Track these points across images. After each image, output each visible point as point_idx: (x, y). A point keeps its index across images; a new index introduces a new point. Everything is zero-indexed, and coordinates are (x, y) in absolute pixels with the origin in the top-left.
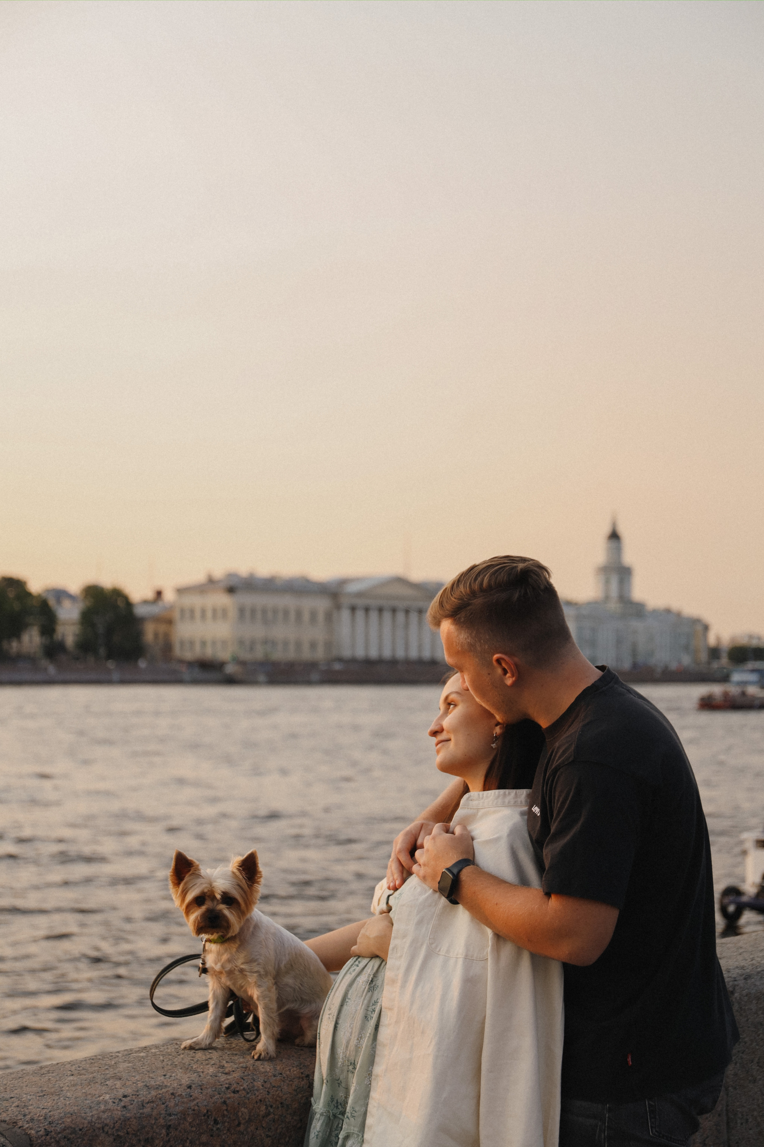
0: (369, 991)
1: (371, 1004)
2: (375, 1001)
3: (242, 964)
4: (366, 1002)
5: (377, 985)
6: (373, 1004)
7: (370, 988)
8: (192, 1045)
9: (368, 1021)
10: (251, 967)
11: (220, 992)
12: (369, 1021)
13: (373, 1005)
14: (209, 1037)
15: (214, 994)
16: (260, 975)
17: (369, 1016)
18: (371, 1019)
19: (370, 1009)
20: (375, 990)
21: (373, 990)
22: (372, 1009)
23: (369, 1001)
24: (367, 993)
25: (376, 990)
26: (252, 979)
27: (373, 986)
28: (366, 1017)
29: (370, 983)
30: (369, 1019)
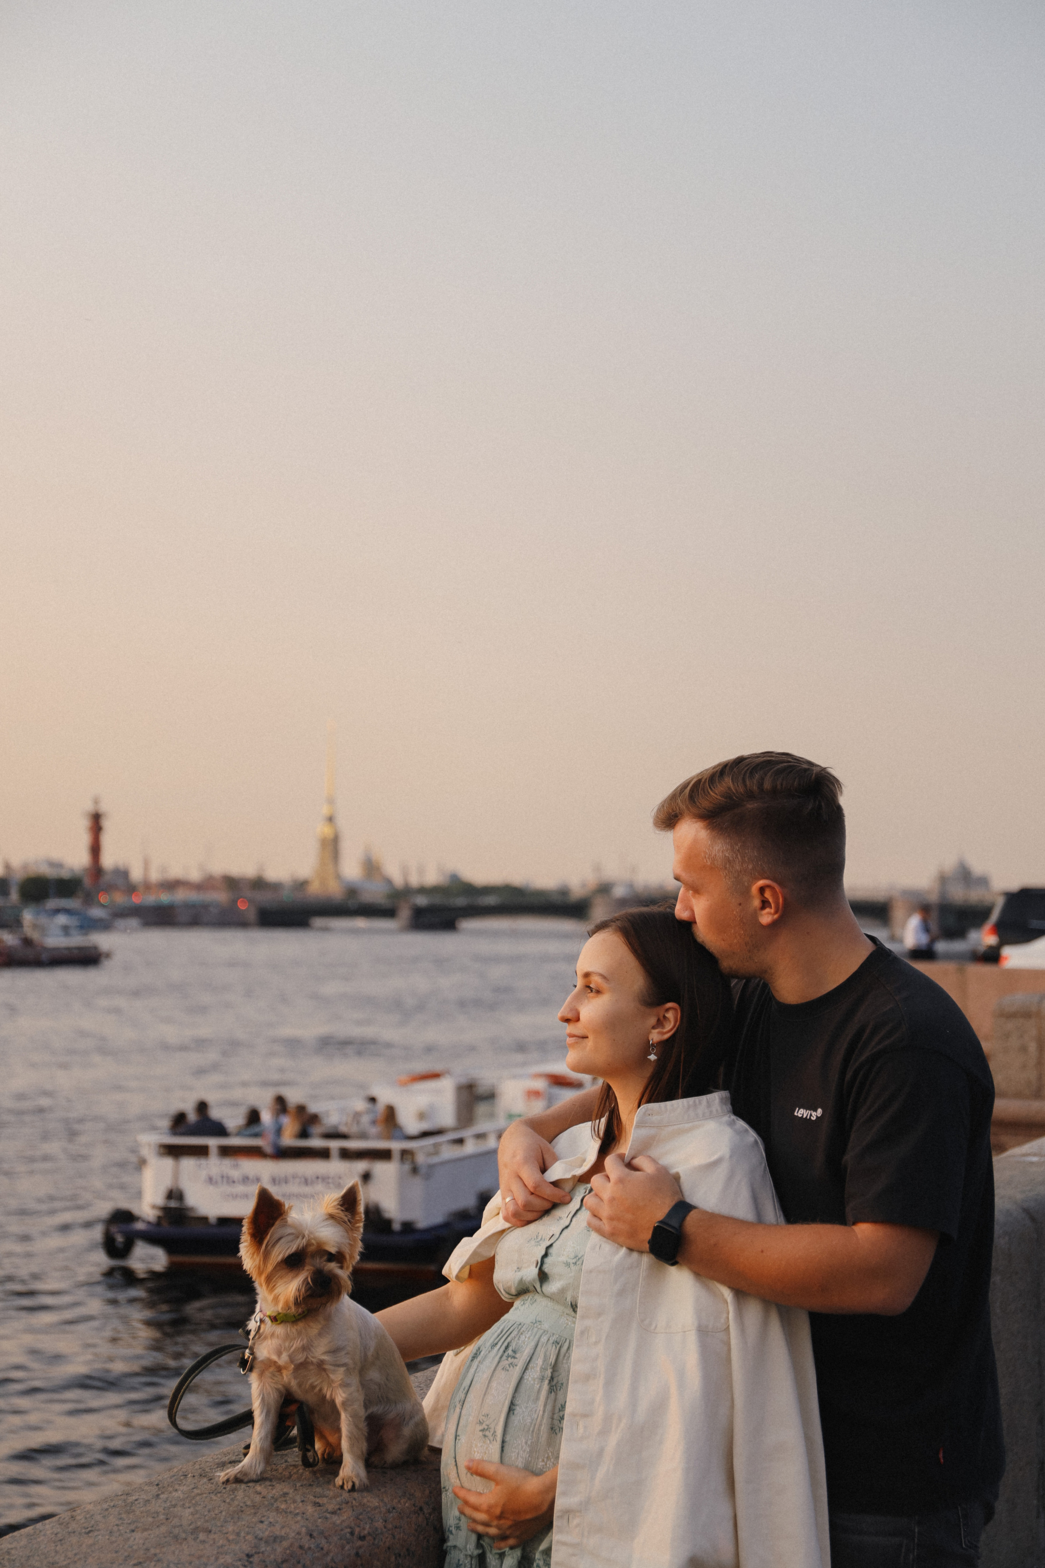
0: (551, 1392)
1: (557, 1410)
2: (561, 1405)
3: (325, 1353)
4: (549, 1407)
5: (560, 1382)
6: (560, 1409)
7: (552, 1388)
8: (238, 1476)
9: (556, 1433)
10: (336, 1357)
11: (273, 1398)
12: (558, 1434)
13: (560, 1411)
14: (260, 1463)
15: (263, 1400)
16: (348, 1369)
17: (557, 1427)
18: (559, 1431)
19: (556, 1416)
20: (558, 1389)
21: (556, 1390)
22: (560, 1417)
23: (554, 1407)
24: (549, 1394)
25: (560, 1390)
26: (338, 1376)
27: (555, 1385)
28: (552, 1428)
29: (550, 1381)
30: (557, 1431)
